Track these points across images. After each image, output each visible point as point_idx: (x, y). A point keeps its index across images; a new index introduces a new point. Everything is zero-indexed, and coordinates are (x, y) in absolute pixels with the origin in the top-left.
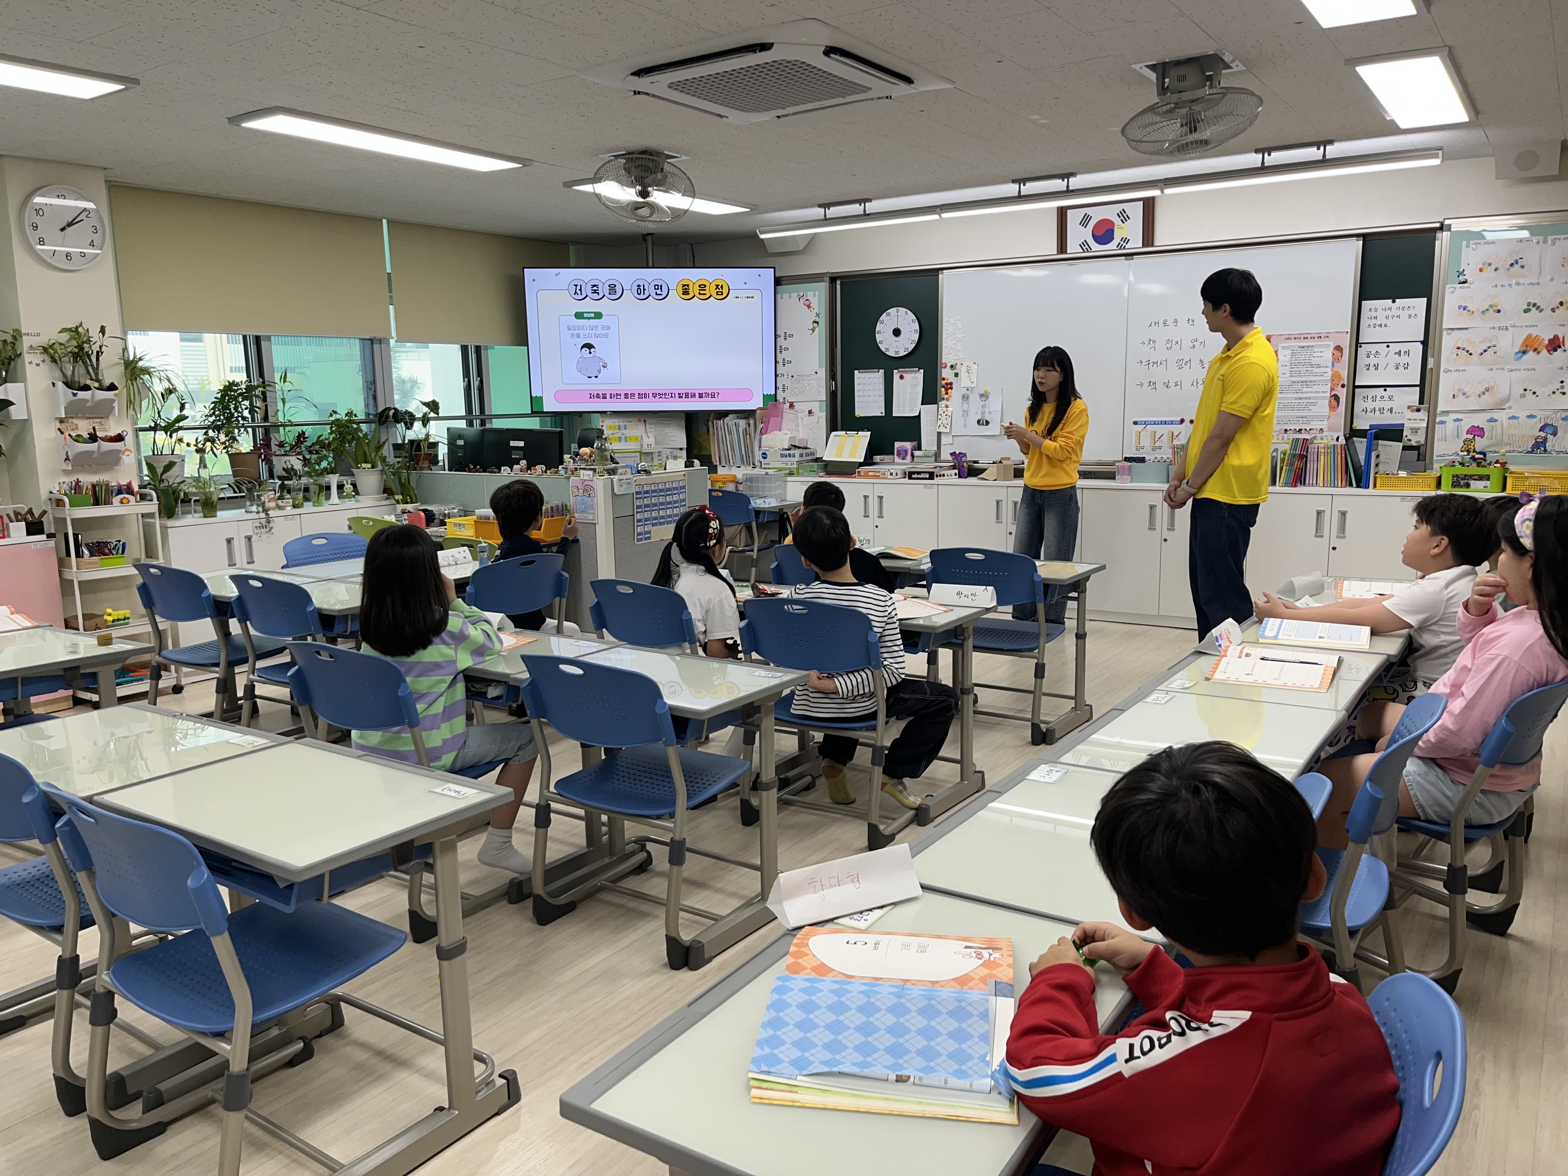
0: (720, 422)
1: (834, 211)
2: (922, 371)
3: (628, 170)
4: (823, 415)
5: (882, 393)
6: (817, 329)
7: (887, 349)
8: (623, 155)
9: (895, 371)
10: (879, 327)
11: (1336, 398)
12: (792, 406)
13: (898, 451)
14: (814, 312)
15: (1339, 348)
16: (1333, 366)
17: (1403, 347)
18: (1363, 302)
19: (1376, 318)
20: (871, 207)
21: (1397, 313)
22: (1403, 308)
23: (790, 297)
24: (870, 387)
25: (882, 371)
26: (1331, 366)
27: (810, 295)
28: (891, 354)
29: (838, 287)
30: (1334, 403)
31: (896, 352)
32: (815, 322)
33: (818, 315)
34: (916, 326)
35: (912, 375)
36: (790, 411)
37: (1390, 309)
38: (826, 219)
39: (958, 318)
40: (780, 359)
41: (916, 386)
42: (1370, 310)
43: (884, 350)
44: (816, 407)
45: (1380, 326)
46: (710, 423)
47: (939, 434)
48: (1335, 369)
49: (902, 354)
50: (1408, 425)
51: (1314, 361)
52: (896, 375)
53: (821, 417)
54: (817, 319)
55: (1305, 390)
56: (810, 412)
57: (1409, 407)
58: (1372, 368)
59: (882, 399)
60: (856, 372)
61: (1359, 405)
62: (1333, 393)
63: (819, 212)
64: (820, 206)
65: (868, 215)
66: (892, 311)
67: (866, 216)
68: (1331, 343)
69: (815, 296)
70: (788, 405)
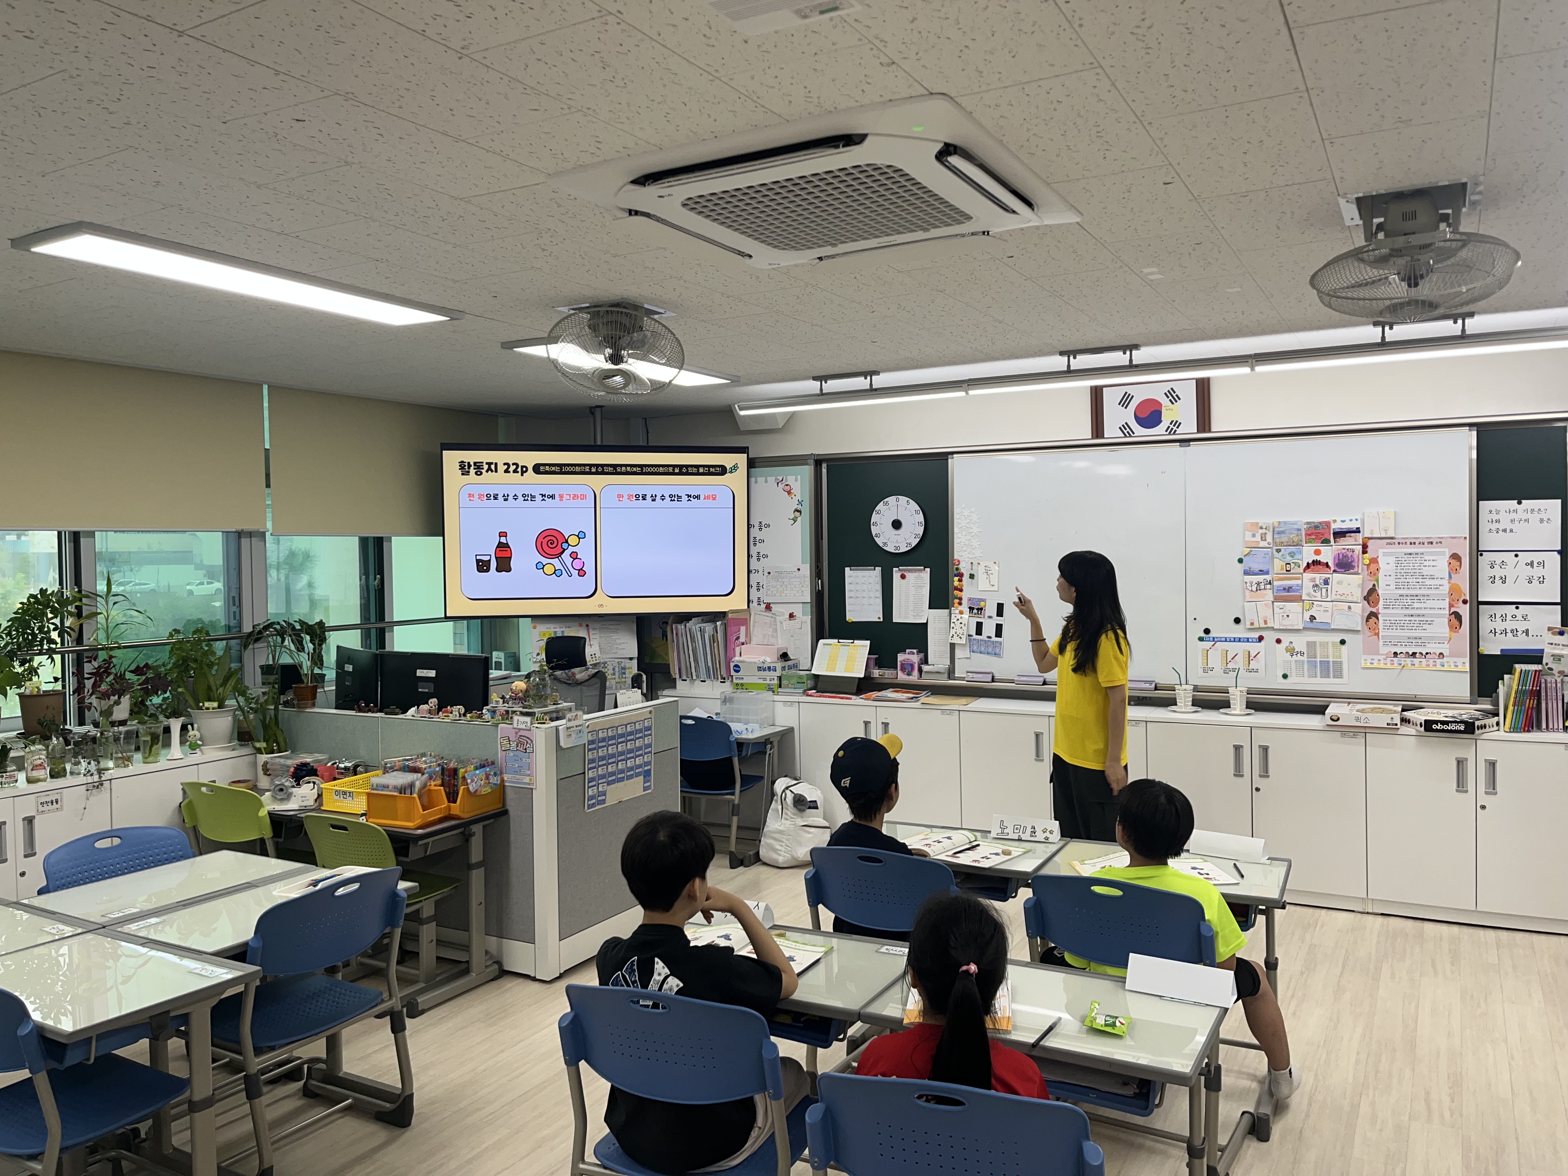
0: (681, 627)
1: (832, 385)
2: (928, 570)
3: (593, 328)
4: (808, 619)
5: (879, 594)
6: (799, 519)
7: (885, 544)
8: (588, 307)
9: (895, 569)
10: (874, 518)
11: (1458, 616)
12: (768, 607)
13: (902, 665)
14: (795, 499)
15: (1456, 557)
16: (1450, 577)
17: (1537, 557)
18: (1480, 502)
19: (1498, 521)
20: (879, 381)
21: (1525, 516)
22: (1532, 511)
23: (766, 481)
24: (865, 587)
25: (879, 569)
26: (1447, 577)
27: (791, 480)
28: (890, 548)
29: (824, 471)
30: (1455, 621)
31: (897, 548)
32: (797, 510)
33: (800, 503)
34: (921, 518)
35: (916, 574)
36: (766, 614)
37: (1516, 511)
38: (822, 394)
39: (973, 510)
40: (753, 552)
41: (921, 587)
42: (1491, 512)
43: (881, 545)
44: (798, 610)
45: (1505, 531)
46: (669, 628)
47: (953, 646)
48: (1453, 581)
49: (903, 549)
50: (1548, 651)
51: (1426, 571)
52: (896, 574)
53: (805, 621)
54: (799, 507)
55: (1416, 605)
56: (791, 616)
57: (1549, 629)
58: (1498, 581)
59: (879, 601)
60: (847, 569)
61: (1486, 625)
62: (1453, 610)
63: (813, 386)
64: (815, 378)
65: (876, 390)
66: (891, 500)
67: (873, 392)
68: (1447, 550)
69: (796, 480)
70: (763, 606)
